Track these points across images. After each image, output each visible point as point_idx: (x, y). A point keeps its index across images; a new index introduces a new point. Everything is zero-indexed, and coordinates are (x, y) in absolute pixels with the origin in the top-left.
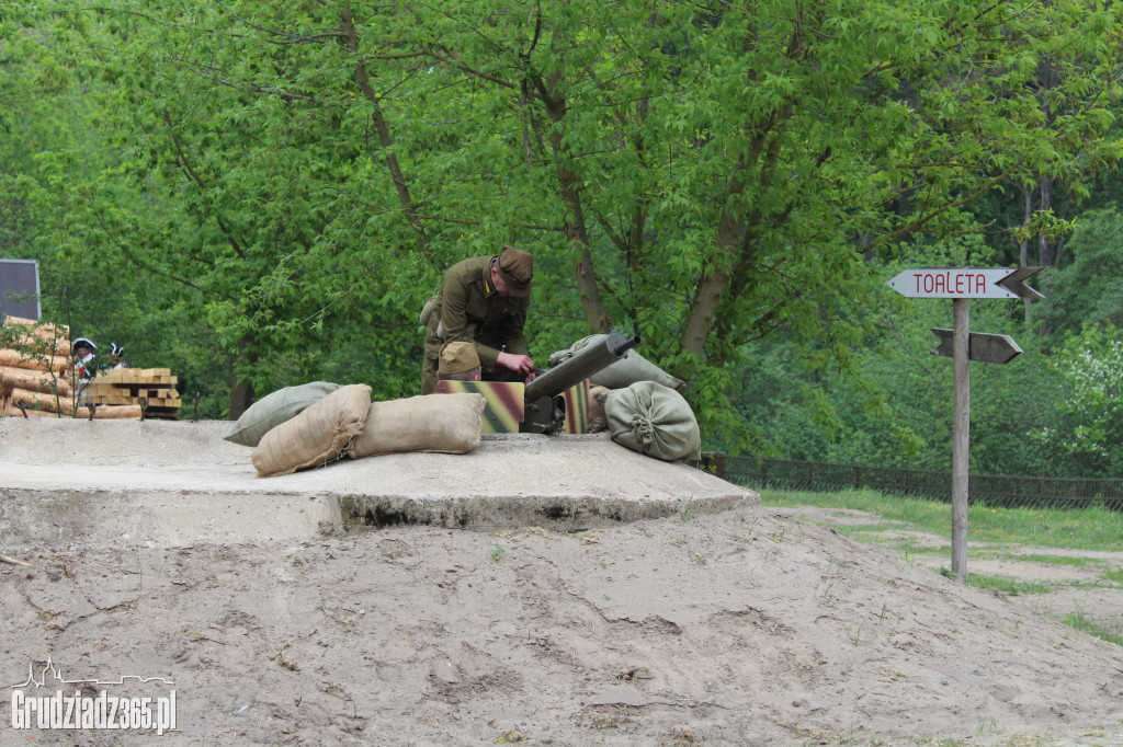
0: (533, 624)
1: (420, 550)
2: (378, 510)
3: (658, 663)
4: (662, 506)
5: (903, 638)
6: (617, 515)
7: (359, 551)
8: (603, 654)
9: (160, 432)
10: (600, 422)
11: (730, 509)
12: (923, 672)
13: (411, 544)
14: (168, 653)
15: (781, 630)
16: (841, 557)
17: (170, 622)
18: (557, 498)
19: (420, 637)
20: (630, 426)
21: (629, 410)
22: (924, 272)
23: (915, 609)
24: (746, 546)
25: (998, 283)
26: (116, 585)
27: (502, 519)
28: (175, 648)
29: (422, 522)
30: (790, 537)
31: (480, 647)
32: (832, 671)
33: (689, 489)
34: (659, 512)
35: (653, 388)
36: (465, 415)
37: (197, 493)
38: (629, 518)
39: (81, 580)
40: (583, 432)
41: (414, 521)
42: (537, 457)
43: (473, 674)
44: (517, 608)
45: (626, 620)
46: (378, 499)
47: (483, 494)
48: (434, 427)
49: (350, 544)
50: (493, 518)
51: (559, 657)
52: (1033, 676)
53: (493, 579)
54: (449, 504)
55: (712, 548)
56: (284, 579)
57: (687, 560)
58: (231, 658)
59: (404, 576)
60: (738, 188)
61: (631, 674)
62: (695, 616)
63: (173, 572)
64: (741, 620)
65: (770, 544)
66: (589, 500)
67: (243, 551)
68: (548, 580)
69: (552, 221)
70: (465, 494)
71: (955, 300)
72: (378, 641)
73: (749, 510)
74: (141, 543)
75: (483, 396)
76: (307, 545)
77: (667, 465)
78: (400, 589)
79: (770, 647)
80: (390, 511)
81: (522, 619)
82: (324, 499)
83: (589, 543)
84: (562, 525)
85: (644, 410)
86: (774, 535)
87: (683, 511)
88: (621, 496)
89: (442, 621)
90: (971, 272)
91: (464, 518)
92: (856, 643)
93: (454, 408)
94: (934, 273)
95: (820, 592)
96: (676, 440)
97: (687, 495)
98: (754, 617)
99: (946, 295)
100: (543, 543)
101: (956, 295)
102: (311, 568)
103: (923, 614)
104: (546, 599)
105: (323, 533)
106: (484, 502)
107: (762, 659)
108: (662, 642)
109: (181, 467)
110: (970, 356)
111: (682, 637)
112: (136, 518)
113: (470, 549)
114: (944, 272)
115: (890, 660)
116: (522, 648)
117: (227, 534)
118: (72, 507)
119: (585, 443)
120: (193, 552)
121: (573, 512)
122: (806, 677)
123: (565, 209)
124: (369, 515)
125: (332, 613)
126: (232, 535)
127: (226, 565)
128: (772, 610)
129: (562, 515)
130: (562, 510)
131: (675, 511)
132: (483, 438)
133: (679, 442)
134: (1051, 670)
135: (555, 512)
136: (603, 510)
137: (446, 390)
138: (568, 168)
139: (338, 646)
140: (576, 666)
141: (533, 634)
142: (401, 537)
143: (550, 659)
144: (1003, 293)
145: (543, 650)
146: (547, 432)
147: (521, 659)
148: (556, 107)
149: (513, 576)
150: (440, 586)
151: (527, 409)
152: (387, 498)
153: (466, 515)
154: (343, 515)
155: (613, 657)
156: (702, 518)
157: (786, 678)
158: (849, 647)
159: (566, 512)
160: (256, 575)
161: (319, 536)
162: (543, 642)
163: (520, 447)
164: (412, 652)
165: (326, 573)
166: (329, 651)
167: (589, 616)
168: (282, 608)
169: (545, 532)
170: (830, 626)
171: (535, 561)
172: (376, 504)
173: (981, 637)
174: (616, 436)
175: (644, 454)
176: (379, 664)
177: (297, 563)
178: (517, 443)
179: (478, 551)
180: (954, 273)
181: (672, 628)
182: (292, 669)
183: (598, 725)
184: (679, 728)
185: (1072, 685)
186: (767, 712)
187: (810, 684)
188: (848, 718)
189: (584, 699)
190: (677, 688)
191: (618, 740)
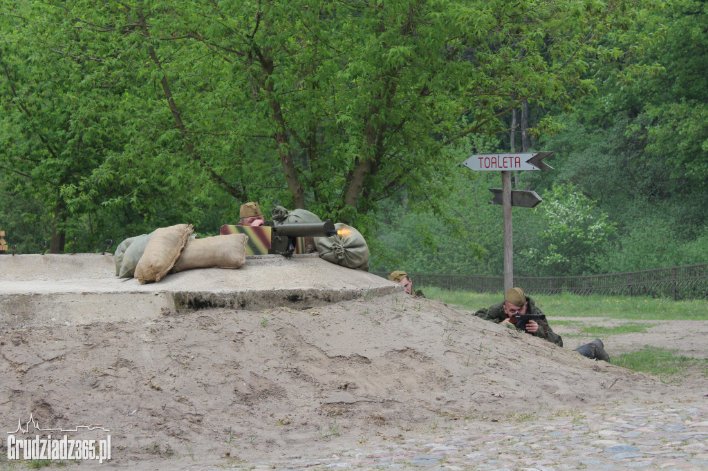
0: (288, 361)
1: (220, 322)
2: (195, 300)
3: (360, 380)
4: (353, 293)
5: (493, 362)
6: (329, 298)
7: (186, 323)
8: (329, 376)
9: (54, 261)
10: (313, 247)
11: (389, 294)
12: (505, 379)
13: (215, 318)
14: (87, 383)
15: (426, 359)
16: (452, 319)
17: (86, 365)
18: (295, 290)
19: (226, 370)
20: (331, 249)
21: (330, 240)
22: (484, 156)
23: (497, 346)
24: (401, 314)
25: (527, 162)
26: (52, 347)
27: (264, 303)
28: (90, 380)
29: (220, 306)
30: (423, 308)
31: (260, 374)
32: (456, 380)
33: (366, 283)
34: (351, 296)
36: (236, 247)
37: (91, 294)
38: (335, 300)
39: (31, 344)
40: (303, 253)
41: (215, 306)
42: (280, 268)
43: (258, 389)
44: (279, 352)
45: (340, 356)
46: (195, 293)
47: (253, 289)
48: (219, 254)
49: (181, 320)
50: (260, 303)
51: (305, 378)
52: (564, 379)
53: (263, 337)
54: (234, 295)
55: (383, 316)
56: (146, 340)
57: (370, 322)
58: (123, 384)
59: (214, 336)
60: (376, 110)
61: (346, 386)
62: (377, 353)
63: (83, 338)
64: (403, 354)
65: (414, 313)
66: (312, 290)
67: (121, 326)
68: (294, 336)
69: (270, 133)
70: (244, 289)
71: (503, 172)
72: (203, 373)
73: (398, 294)
74: (62, 323)
75: (247, 234)
76: (156, 321)
77: (352, 270)
78: (211, 344)
79: (421, 369)
80: (202, 300)
81: (282, 358)
82: (163, 295)
83: (314, 315)
84: (298, 305)
85: (338, 240)
86: (415, 308)
87: (365, 295)
88: (330, 288)
89: (238, 360)
90: (511, 155)
91: (243, 303)
92: (467, 364)
93: (228, 243)
94: (490, 156)
95: (445, 338)
96: (356, 256)
97: (367, 287)
98: (410, 352)
99: (498, 169)
100: (288, 315)
101: (503, 169)
102: (161, 334)
103: (502, 349)
104: (294, 347)
105: (164, 314)
106: (254, 293)
107: (417, 375)
108: (361, 368)
109: (67, 280)
110: (512, 204)
111: (372, 364)
112: (58, 309)
113: (248, 320)
114: (496, 156)
115: (488, 374)
116: (283, 374)
117: (110, 316)
118: (21, 304)
119: (306, 259)
120: (93, 328)
121: (304, 297)
122: (442, 384)
123: (277, 125)
124: (190, 303)
125: (175, 358)
126: (113, 317)
127: (112, 333)
128: (419, 348)
129: (297, 300)
130: (298, 297)
131: (360, 296)
132: (248, 258)
133: (359, 258)
134: (574, 376)
135: (294, 299)
136: (320, 296)
137: (226, 232)
138: (277, 101)
139: (182, 376)
140: (315, 383)
141: (289, 366)
142: (209, 315)
143: (300, 380)
144: (530, 167)
145: (295, 374)
146: (285, 255)
147: (283, 380)
148: (268, 66)
149: (274, 335)
150: (234, 341)
151: (275, 240)
152: (200, 293)
153: (245, 301)
154: (175, 303)
155: (335, 377)
156: (375, 299)
158: (463, 367)
159: (300, 298)
160: (130, 339)
161: (162, 316)
162: (295, 370)
163: (270, 262)
164: (223, 378)
165: (170, 336)
166: (177, 379)
167: (319, 355)
168: (148, 356)
169: (289, 310)
170: (451, 356)
171: (286, 326)
172: (194, 297)
173: (534, 360)
174: (323, 255)
175: (339, 264)
176: (206, 385)
177: (152, 331)
178: (267, 260)
179: (253, 322)
180: (502, 156)
181: (365, 360)
182: (158, 389)
183: (331, 414)
184: (376, 414)
185: (586, 384)
186: (423, 403)
187: (445, 388)
188: (468, 405)
189: (322, 400)
190: (372, 392)
191: (343, 421)
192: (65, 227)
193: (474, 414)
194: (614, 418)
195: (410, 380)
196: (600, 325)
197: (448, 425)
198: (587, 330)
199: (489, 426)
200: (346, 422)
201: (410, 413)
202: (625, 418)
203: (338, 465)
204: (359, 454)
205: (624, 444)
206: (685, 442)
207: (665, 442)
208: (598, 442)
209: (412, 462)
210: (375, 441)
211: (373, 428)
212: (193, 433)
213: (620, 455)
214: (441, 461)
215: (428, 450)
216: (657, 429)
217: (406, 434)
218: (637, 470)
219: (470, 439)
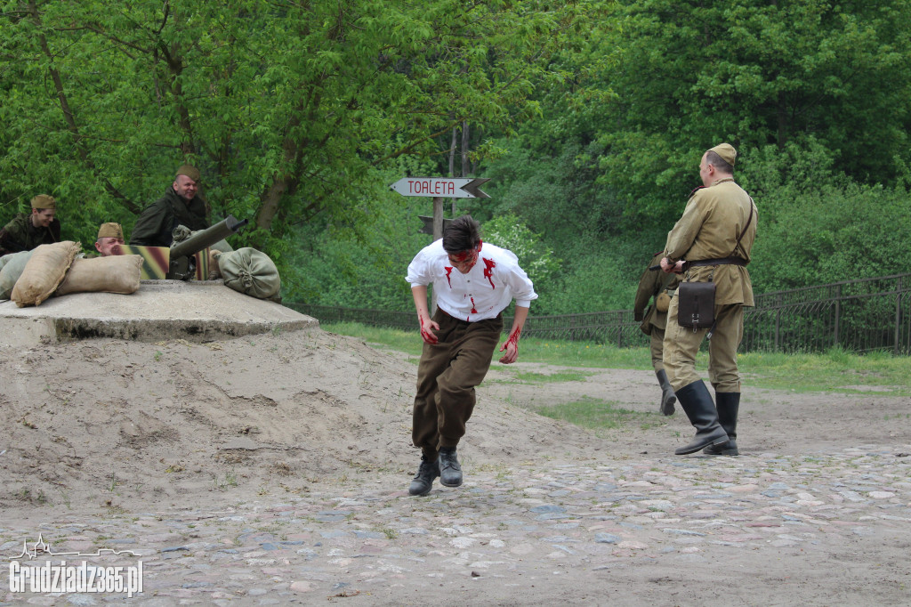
0: (183, 400)
1: (108, 353)
2: (80, 327)
3: (264, 424)
4: (260, 326)
6: (233, 332)
7: (69, 353)
8: (228, 418)
10: (217, 274)
11: (301, 329)
13: (102, 349)
15: (339, 403)
16: (371, 359)
18: (194, 321)
19: (112, 408)
20: (237, 276)
21: (237, 266)
22: (415, 180)
24: (314, 352)
25: (462, 188)
27: (159, 334)
29: (108, 336)
30: (339, 346)
31: (151, 414)
32: (370, 428)
33: (276, 316)
34: (258, 330)
35: (251, 251)
36: (129, 269)
38: (240, 334)
40: (205, 279)
41: (103, 335)
42: (179, 295)
43: (148, 431)
44: (173, 390)
45: (242, 397)
46: (80, 320)
47: (147, 318)
48: (109, 277)
49: (63, 349)
50: (154, 333)
51: (201, 420)
52: (491, 431)
53: (156, 372)
54: (125, 324)
55: (293, 353)
56: (22, 372)
57: (278, 360)
60: (297, 122)
61: (247, 430)
62: (284, 395)
64: (313, 397)
65: (328, 351)
66: (214, 321)
68: (191, 372)
69: (176, 141)
70: (136, 318)
71: (435, 198)
72: (86, 410)
73: (312, 330)
75: (142, 256)
76: (34, 350)
77: (260, 301)
78: (97, 378)
79: (333, 414)
80: (87, 329)
81: (176, 397)
82: (43, 321)
83: (215, 349)
84: (197, 338)
85: (246, 266)
86: (330, 345)
87: (273, 329)
88: (234, 320)
89: (126, 398)
90: (445, 180)
91: (135, 333)
92: (384, 411)
94: (422, 180)
95: (361, 381)
96: (265, 285)
97: (276, 320)
98: (321, 395)
99: (429, 195)
100: (184, 349)
101: (435, 195)
102: (38, 364)
104: (190, 384)
105: (43, 342)
106: (148, 323)
107: (328, 421)
108: (265, 411)
111: (278, 407)
113: (140, 353)
114: (428, 180)
116: (178, 415)
119: (208, 287)
121: (204, 329)
122: (356, 432)
124: (74, 331)
125: (54, 393)
128: (332, 391)
129: (196, 332)
130: (198, 328)
131: (268, 330)
132: (142, 283)
133: (269, 288)
134: (501, 428)
135: (193, 331)
136: (223, 329)
138: (185, 106)
139: (60, 414)
140: (213, 426)
141: (184, 406)
142: (95, 345)
143: (196, 422)
144: (465, 194)
145: (191, 416)
146: (185, 279)
147: (176, 422)
148: (176, 66)
149: (169, 370)
150: (123, 376)
151: (171, 265)
152: (85, 320)
153: (136, 332)
154: (57, 331)
155: (235, 420)
156: (285, 334)
157: (343, 432)
158: (380, 413)
159: (200, 330)
161: (41, 344)
162: (190, 411)
163: (167, 289)
164: (108, 417)
165: (49, 368)
166: (55, 417)
167: (218, 395)
168: (22, 389)
169: (187, 342)
170: (367, 401)
171: (182, 361)
172: (79, 324)
174: (228, 282)
175: (246, 294)
176: (88, 425)
177: (29, 361)
178: (165, 286)
179: (145, 354)
180: (434, 181)
181: (271, 402)
182: (33, 427)
183: (229, 461)
184: (279, 463)
185: (514, 436)
186: (333, 453)
187: (358, 436)
188: (382, 456)
190: (276, 438)
191: (242, 470)
193: (390, 466)
194: (542, 475)
195: (319, 426)
196: (535, 371)
197: (360, 476)
198: (521, 377)
200: (246, 470)
201: (318, 464)
202: (554, 475)
203: (233, 519)
204: (258, 506)
205: (550, 504)
206: (617, 503)
207: (595, 503)
208: (523, 500)
209: (316, 517)
210: (277, 492)
211: (275, 479)
212: (71, 479)
213: (545, 516)
214: (348, 517)
215: (335, 504)
216: (587, 488)
217: (312, 486)
218: (564, 532)
219: (383, 494)
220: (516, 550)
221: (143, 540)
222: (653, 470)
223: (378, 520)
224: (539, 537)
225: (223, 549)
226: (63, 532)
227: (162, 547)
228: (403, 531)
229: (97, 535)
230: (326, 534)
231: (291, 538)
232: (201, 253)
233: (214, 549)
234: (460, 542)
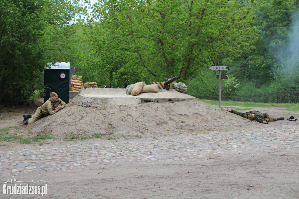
0: (168, 115)
1: (152, 105)
3: (186, 120)
5: (218, 117)
6: (178, 100)
7: (144, 106)
8: (178, 119)
9: (111, 90)
10: (174, 88)
11: (192, 99)
12: (222, 121)
15: (202, 116)
16: (208, 106)
17: (120, 115)
18: (170, 98)
19: (154, 117)
20: (178, 88)
21: (178, 86)
22: (215, 67)
24: (196, 104)
26: (112, 110)
27: (163, 101)
28: (121, 119)
30: (201, 103)
31: (162, 118)
32: (209, 121)
34: (184, 100)
35: (181, 83)
36: (156, 87)
37: (121, 98)
38: (180, 101)
39: (107, 110)
40: (171, 89)
41: (151, 102)
42: (166, 93)
43: (161, 122)
44: (166, 113)
45: (181, 114)
46: (146, 98)
48: (151, 89)
49: (142, 105)
50: (161, 101)
51: (173, 119)
52: (236, 121)
53: (162, 109)
54: (155, 99)
55: (191, 105)
56: (134, 110)
57: (188, 106)
58: (129, 120)
59: (151, 109)
61: (183, 122)
62: (190, 114)
63: (119, 109)
64: (196, 114)
65: (199, 104)
66: (174, 98)
67: (128, 106)
68: (170, 109)
70: (158, 98)
72: (148, 118)
73: (195, 100)
74: (114, 105)
75: (158, 84)
77: (184, 94)
78: (150, 111)
79: (201, 118)
80: (147, 100)
83: (175, 104)
84: (170, 102)
85: (180, 86)
88: (178, 98)
89: (156, 115)
90: (221, 66)
91: (157, 101)
92: (212, 117)
93: (154, 86)
94: (216, 67)
95: (206, 110)
96: (185, 90)
97: (187, 98)
98: (198, 114)
100: (168, 104)
101: (219, 70)
102: (138, 108)
103: (220, 113)
104: (170, 112)
106: (160, 99)
110: (221, 78)
111: (189, 117)
112: (113, 101)
114: (218, 67)
115: (217, 119)
116: (168, 118)
118: (105, 100)
119: (172, 91)
120: (121, 106)
121: (172, 100)
124: (145, 101)
125: (141, 114)
126: (126, 104)
127: (126, 108)
128: (201, 113)
131: (186, 100)
132: (158, 90)
133: (185, 91)
135: (170, 100)
136: (176, 100)
137: (153, 84)
139: (143, 118)
140: (175, 121)
142: (149, 104)
143: (171, 120)
144: (226, 69)
147: (167, 120)
148: (162, 44)
149: (165, 109)
150: (155, 110)
151: (164, 86)
154: (141, 101)
155: (180, 120)
156: (189, 101)
157: (204, 122)
160: (130, 109)
161: (138, 104)
162: (170, 118)
164: (153, 119)
165: (140, 109)
167: (176, 114)
168: (135, 113)
170: (208, 115)
171: (168, 107)
174: (176, 90)
175: (180, 92)
176: (149, 121)
177: (136, 107)
178: (163, 91)
179: (160, 106)
180: (219, 67)
181: (187, 116)
182: (137, 121)
183: (179, 128)
184: (190, 129)
185: (241, 122)
186: (202, 126)
187: (207, 123)
188: (213, 127)
189: (177, 125)
190: (189, 124)
191: (182, 130)
192: (111, 82)
193: (214, 129)
194: (249, 131)
195: (198, 121)
196: (239, 108)
197: (208, 132)
199: (218, 132)
200: (183, 130)
201: (199, 129)
202: (252, 131)
203: (183, 141)
204: (187, 138)
205: (253, 138)
206: (268, 137)
207: (263, 137)
208: (247, 137)
209: (201, 141)
210: (191, 135)
211: (190, 132)
212: (146, 132)
213: (253, 140)
214: (208, 141)
215: (204, 138)
216: (261, 134)
217: (198, 134)
218: (258, 144)
219: (214, 136)
220: (247, 148)
221: (164, 146)
222: (275, 130)
223: (215, 142)
224: (252, 145)
225: (182, 148)
226: (147, 144)
227: (169, 148)
228: (221, 144)
229: (154, 145)
230: (204, 145)
231: (196, 146)
232: (170, 84)
233: (180, 148)
234: (235, 146)
